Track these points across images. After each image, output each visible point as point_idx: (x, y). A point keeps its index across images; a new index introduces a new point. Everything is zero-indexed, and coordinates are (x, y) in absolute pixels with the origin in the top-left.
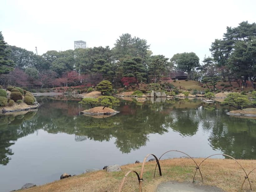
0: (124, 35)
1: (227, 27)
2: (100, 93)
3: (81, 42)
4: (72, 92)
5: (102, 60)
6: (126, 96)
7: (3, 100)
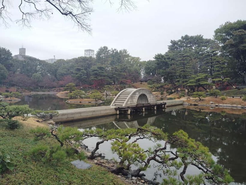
1: (171, 40)
3: (90, 50)
5: (79, 68)
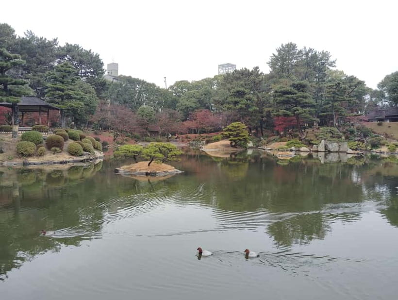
0: (284, 46)
2: (229, 143)
3: (228, 65)
4: (202, 142)
5: (241, 89)
6: (276, 150)
7: (27, 147)
